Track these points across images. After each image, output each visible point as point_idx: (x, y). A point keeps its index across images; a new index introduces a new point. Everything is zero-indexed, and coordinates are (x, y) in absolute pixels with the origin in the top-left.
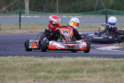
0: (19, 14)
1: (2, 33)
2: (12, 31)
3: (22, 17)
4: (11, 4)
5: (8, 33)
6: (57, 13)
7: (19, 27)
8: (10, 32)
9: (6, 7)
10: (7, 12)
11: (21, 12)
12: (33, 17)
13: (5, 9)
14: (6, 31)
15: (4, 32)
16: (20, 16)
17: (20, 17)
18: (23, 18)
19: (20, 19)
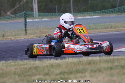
1: (4, 40)
2: (16, 37)
4: (16, 7)
5: (11, 40)
7: (24, 32)
8: (13, 38)
9: (11, 11)
11: (26, 15)
12: (43, 20)
14: (9, 37)
15: (6, 39)
16: (25, 19)
17: (26, 21)
19: (25, 23)
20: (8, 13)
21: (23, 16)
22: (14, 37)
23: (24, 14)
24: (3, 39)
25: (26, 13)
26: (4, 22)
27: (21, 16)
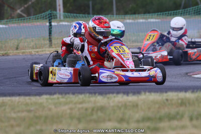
0: (48, 20)
1: (21, 54)
2: (37, 50)
3: (53, 24)
4: (30, 3)
5: (31, 54)
6: (115, 16)
7: (48, 42)
8: (33, 51)
9: (23, 8)
10: (24, 17)
11: (51, 16)
13: (21, 11)
14: (27, 51)
15: (23, 53)
16: (50, 23)
17: (51, 25)
18: (55, 26)
19: (49, 29)
20: (19, 11)
21: (46, 19)
22: (35, 50)
23: (48, 15)
24: (18, 53)
25: (51, 14)
26: (15, 25)
27: (43, 17)
